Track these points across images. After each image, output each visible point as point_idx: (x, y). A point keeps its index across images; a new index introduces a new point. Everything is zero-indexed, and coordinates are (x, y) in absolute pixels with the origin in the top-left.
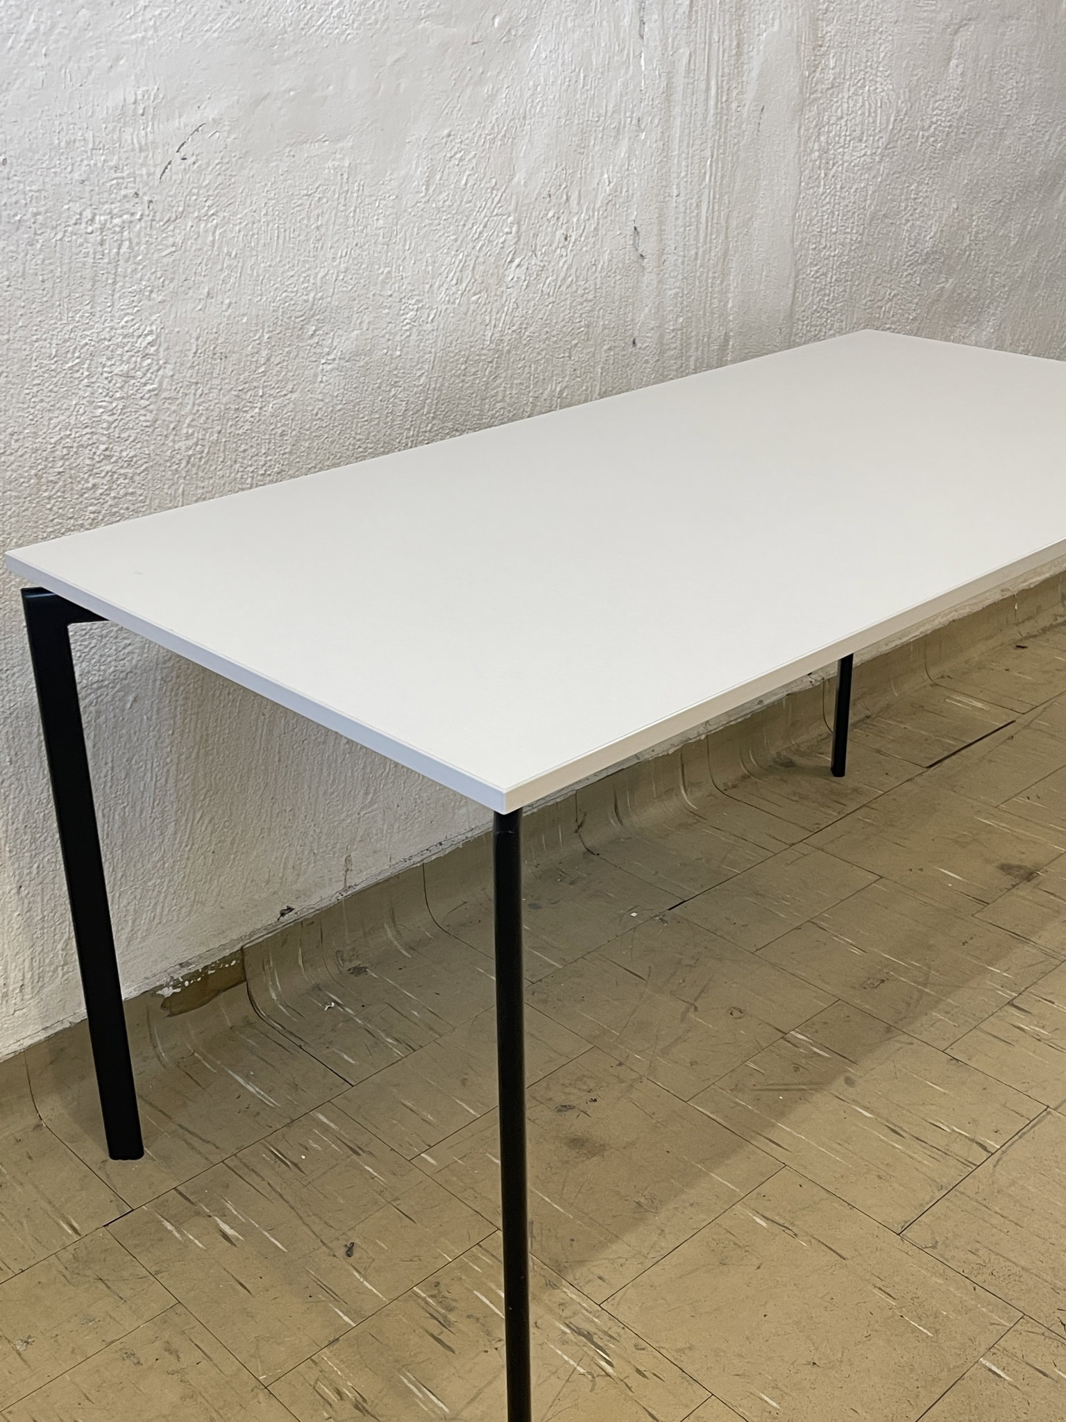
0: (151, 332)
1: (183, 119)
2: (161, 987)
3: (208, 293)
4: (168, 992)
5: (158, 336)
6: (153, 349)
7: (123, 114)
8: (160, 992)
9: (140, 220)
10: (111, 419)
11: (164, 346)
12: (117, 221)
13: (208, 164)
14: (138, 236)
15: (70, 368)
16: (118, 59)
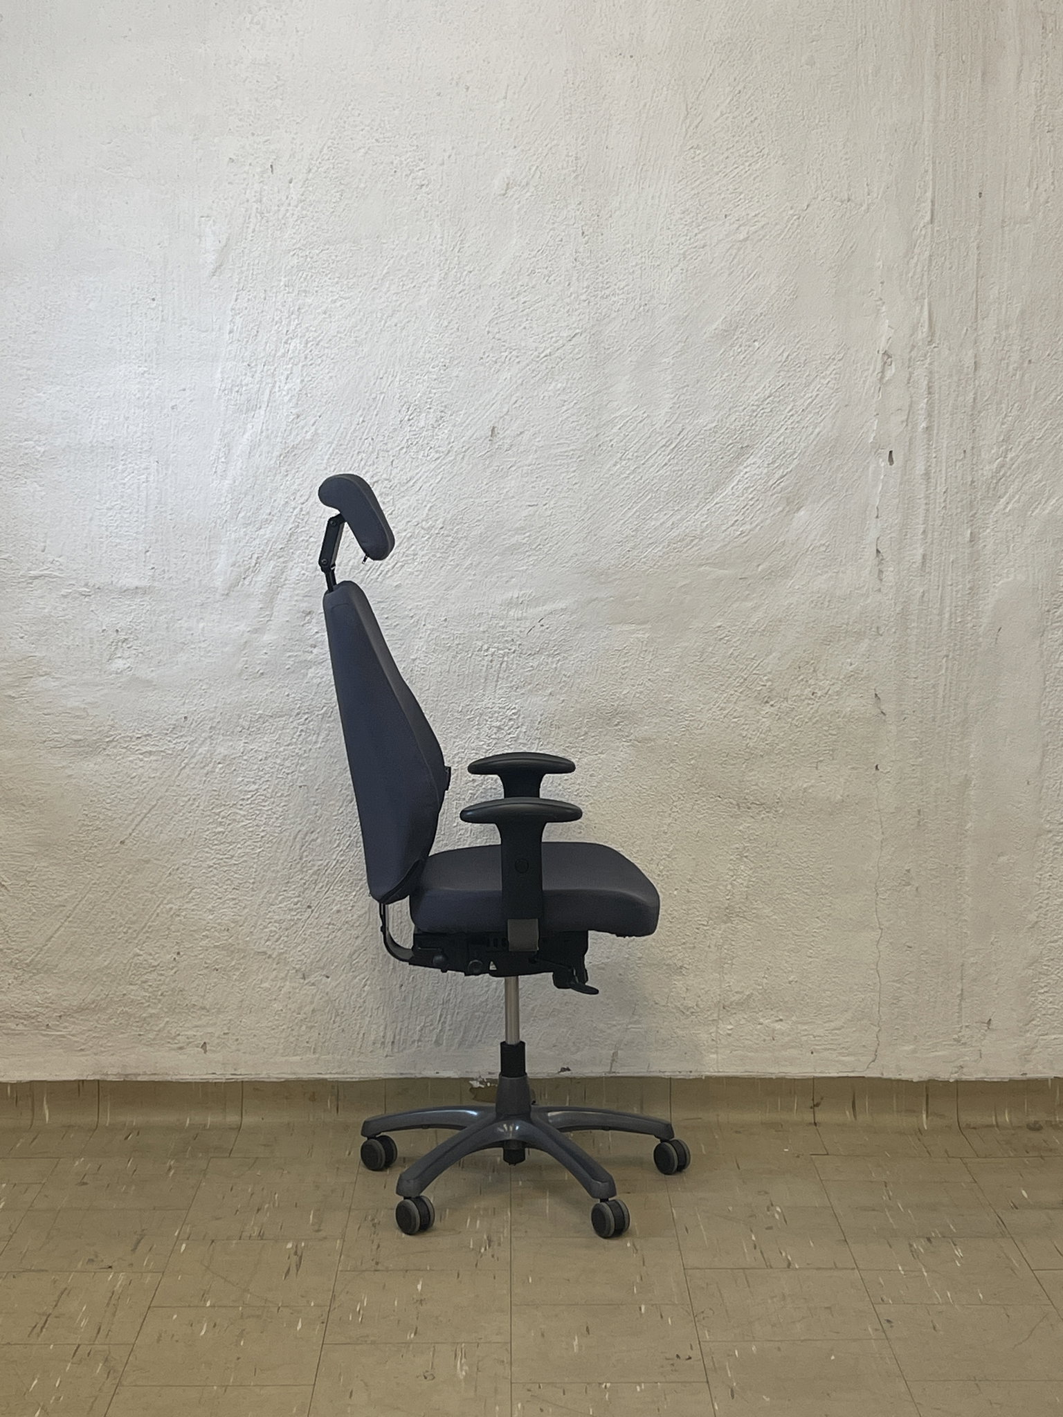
0: (515, 708)
1: (544, 607)
2: (473, 1079)
3: (551, 694)
4: (476, 1084)
5: (519, 711)
6: (515, 717)
7: (509, 603)
8: (471, 1082)
9: (514, 652)
10: (488, 748)
11: (522, 716)
12: (501, 652)
13: (556, 630)
14: (512, 660)
15: (469, 719)
16: (513, 577)
